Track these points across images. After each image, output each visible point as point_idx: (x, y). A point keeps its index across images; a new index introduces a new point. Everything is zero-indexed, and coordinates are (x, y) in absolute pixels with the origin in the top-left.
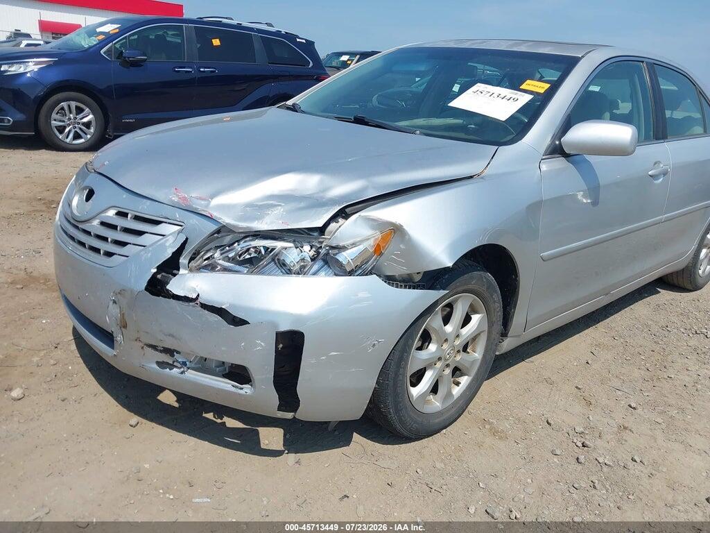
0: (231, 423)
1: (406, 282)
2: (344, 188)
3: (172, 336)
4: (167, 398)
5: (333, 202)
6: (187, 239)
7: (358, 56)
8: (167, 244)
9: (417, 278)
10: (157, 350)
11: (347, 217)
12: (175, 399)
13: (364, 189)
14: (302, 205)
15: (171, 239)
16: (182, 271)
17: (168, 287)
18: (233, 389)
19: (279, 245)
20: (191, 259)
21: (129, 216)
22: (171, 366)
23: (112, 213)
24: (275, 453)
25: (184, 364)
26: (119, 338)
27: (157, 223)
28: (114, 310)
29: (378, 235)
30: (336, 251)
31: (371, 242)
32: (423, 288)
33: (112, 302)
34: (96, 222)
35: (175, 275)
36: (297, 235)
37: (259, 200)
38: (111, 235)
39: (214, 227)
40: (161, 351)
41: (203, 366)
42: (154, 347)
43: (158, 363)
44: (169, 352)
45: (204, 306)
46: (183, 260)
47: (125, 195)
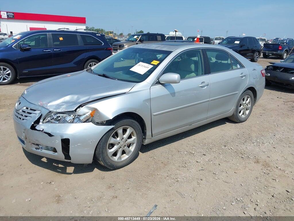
0: (60, 166)
1: (102, 124)
2: (83, 99)
3: (37, 140)
4: (44, 160)
5: (79, 103)
6: (42, 115)
7: (141, 36)
8: (36, 116)
9: (105, 123)
10: (35, 145)
11: (82, 107)
12: (46, 160)
13: (89, 99)
14: (71, 104)
15: (37, 115)
16: (40, 123)
17: (36, 128)
18: (53, 154)
19: (65, 115)
20: (44, 120)
21: (29, 109)
22: (39, 149)
23: (25, 108)
24: (70, 174)
25: (42, 148)
26: (25, 142)
27: (35, 110)
28: (24, 134)
29: (91, 112)
30: (79, 116)
31: (89, 113)
32: (107, 125)
33: (23, 133)
34: (21, 111)
35: (38, 124)
36: (69, 113)
37: (60, 103)
38: (24, 114)
39: (48, 111)
40: (36, 145)
41: (47, 148)
42: (34, 144)
43: (36, 148)
44: (38, 145)
45: (45, 133)
46: (41, 120)
47: (28, 103)
